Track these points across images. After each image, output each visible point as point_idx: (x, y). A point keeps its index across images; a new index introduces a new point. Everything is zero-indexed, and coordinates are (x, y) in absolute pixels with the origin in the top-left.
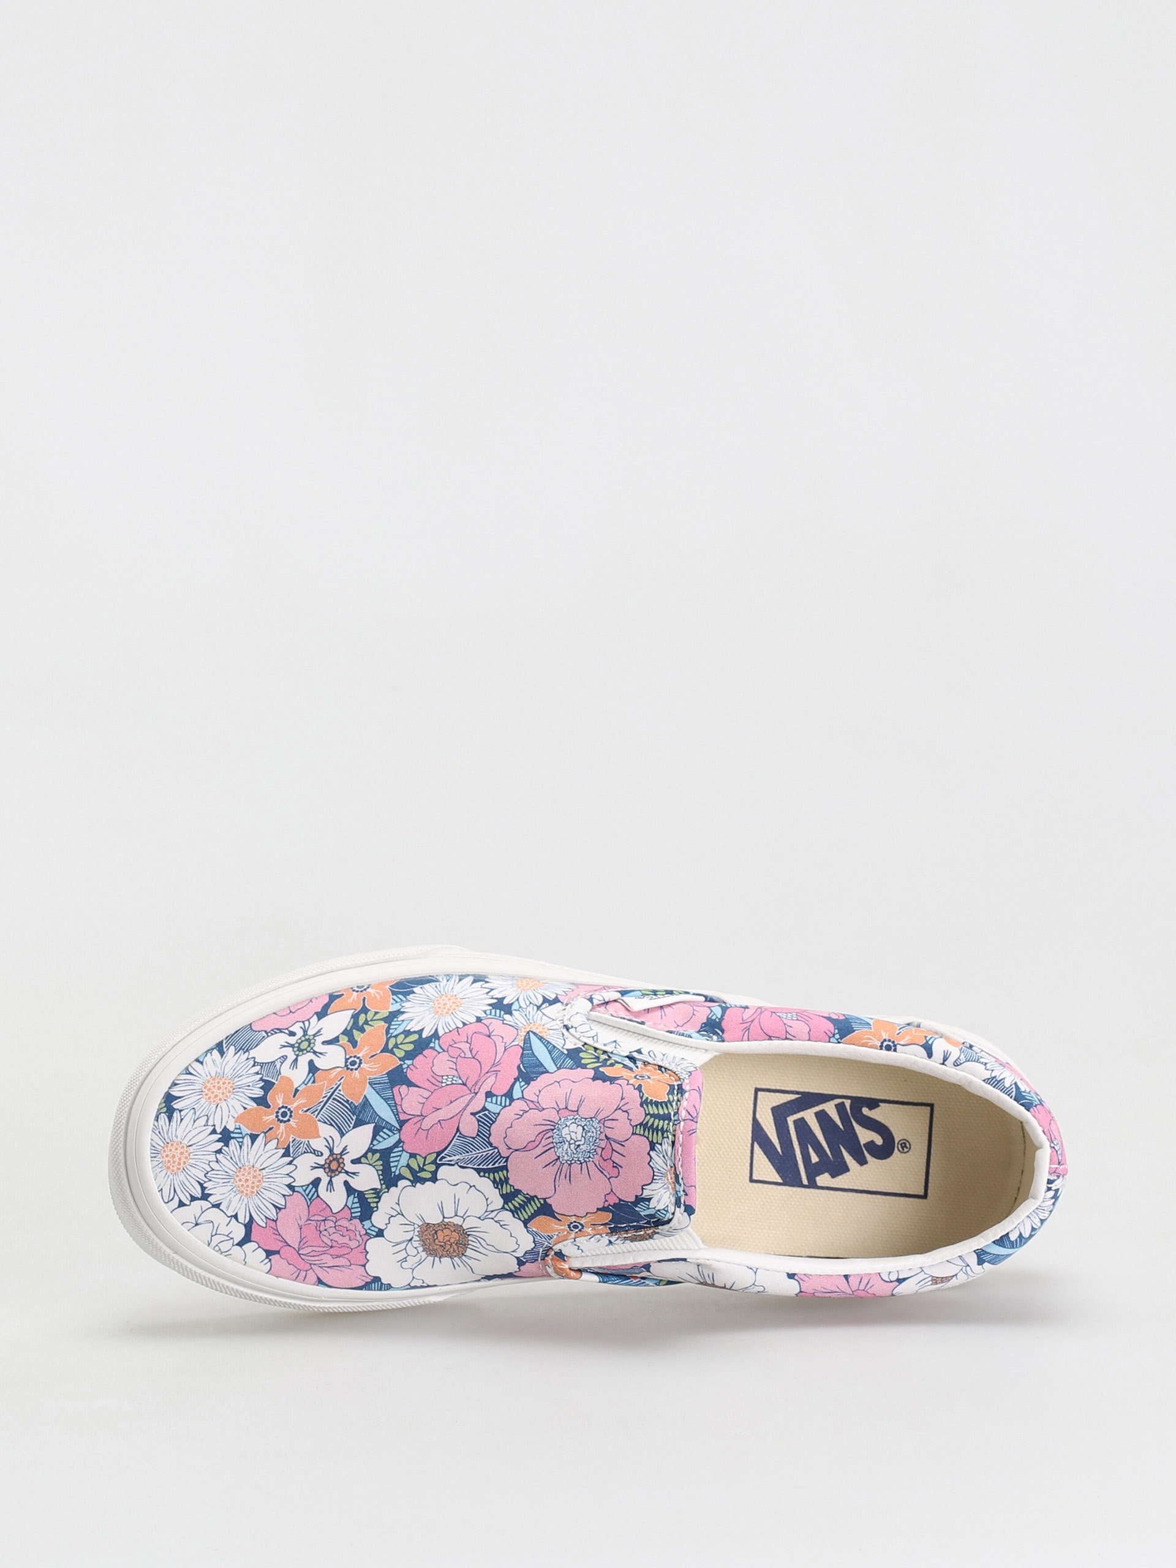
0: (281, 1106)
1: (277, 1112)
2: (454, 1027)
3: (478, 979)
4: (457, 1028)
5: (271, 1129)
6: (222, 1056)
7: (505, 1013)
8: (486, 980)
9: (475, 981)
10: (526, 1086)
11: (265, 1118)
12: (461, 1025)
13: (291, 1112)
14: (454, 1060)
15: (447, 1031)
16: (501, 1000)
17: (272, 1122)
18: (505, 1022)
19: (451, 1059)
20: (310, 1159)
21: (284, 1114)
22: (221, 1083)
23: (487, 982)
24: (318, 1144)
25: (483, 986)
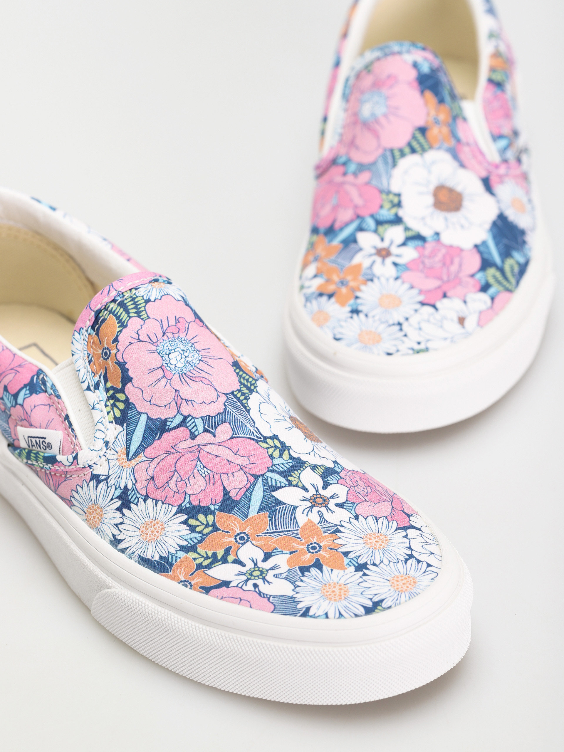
0: (310, 554)
1: (316, 552)
2: (164, 506)
3: (116, 542)
4: (163, 503)
5: (331, 549)
6: (310, 607)
7: (128, 490)
8: (113, 539)
9: (120, 541)
10: (168, 420)
11: (327, 556)
12: (160, 503)
13: (308, 545)
14: (187, 481)
15: (170, 506)
16: (119, 509)
17: (325, 551)
18: (134, 482)
19: (188, 484)
20: (327, 516)
21: (314, 548)
22: (328, 594)
23: (114, 536)
24: (314, 517)
25: (119, 532)
